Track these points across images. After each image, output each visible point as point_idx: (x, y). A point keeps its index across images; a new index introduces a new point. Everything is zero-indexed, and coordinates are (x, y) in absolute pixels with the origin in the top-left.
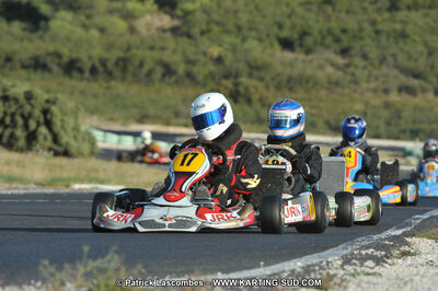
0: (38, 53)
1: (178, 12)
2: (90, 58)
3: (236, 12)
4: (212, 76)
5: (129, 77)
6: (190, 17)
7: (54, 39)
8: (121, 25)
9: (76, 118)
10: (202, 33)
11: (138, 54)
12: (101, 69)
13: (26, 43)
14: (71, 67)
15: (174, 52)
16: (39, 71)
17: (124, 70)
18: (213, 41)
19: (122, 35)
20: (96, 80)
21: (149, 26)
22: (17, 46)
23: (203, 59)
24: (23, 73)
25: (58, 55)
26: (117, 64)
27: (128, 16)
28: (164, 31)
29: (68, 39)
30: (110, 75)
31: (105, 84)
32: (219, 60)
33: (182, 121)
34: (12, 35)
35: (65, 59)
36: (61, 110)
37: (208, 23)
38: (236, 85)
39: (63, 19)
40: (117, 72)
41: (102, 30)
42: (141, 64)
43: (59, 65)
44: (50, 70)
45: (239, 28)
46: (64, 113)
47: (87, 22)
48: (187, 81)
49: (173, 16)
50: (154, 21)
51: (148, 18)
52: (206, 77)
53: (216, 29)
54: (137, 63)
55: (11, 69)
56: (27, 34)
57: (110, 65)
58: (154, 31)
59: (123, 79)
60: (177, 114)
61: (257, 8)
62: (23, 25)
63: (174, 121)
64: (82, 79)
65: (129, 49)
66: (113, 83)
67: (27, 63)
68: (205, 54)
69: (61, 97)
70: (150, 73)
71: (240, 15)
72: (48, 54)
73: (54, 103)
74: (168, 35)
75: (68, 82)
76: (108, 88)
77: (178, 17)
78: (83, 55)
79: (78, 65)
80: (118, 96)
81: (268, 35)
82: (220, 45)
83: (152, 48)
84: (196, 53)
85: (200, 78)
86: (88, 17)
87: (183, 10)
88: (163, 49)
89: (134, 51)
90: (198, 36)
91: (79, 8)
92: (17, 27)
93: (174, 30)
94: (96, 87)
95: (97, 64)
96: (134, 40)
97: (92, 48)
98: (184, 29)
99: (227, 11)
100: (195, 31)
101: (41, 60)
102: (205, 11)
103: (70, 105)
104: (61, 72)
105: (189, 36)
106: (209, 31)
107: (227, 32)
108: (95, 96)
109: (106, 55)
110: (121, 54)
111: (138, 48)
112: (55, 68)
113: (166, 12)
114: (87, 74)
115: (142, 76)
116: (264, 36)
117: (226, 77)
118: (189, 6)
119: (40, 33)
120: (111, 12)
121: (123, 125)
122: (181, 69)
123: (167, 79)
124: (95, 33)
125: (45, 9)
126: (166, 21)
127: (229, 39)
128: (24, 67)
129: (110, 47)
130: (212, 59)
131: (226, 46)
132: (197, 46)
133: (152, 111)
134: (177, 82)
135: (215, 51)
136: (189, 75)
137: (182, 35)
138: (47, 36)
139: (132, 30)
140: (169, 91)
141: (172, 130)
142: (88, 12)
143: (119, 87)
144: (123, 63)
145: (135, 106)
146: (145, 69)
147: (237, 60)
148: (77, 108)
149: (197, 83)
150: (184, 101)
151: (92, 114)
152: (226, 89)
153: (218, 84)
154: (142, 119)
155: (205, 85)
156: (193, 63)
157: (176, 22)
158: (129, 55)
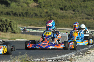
0: (8, 11)
1: (38, 2)
2: (19, 12)
3: (50, 2)
4: (45, 16)
5: (28, 16)
6: (41, 3)
7: (11, 8)
8: (26, 5)
9: (16, 25)
10: (43, 7)
12: (22, 15)
13: (5, 9)
14: (15, 14)
15: (37, 11)
16: (8, 15)
17: (27, 15)
18: (46, 8)
19: (26, 7)
20: (20, 17)
21: (32, 5)
22: (3, 10)
24: (5, 15)
25: (12, 12)
26: (25, 13)
27: (27, 3)
28: (35, 6)
29: (14, 8)
30: (23, 16)
31: (22, 18)
32: (47, 12)
34: (2, 7)
35: (14, 13)
36: (13, 23)
37: (44, 5)
38: (51, 18)
39: (13, 4)
40: (25, 15)
41: (22, 6)
42: (30, 14)
43: (13, 14)
44: (11, 15)
45: (51, 6)
47: (19, 5)
48: (40, 17)
49: (37, 3)
51: (32, 4)
52: (44, 16)
53: (46, 6)
54: (29, 13)
55: (2, 15)
56: (6, 7)
57: (24, 14)
58: (33, 6)
59: (26, 17)
60: (38, 24)
61: (55, 1)
62: (5, 5)
63: (37, 26)
64: (17, 17)
65: (27, 10)
66: (24, 18)
67: (6, 13)
68: (44, 11)
69: (13, 21)
70: (32, 16)
71: (51, 3)
72: (10, 11)
73: (12, 22)
75: (15, 17)
76: (23, 19)
77: (38, 3)
78: (17, 12)
79: (17, 14)
80: (25, 20)
81: (57, 7)
82: (47, 9)
83: (32, 10)
84: (42, 11)
85: (43, 16)
86: (19, 3)
87: (39, 2)
88: (35, 10)
89: (29, 11)
90: (42, 8)
91: (17, 2)
92: (3, 6)
93: (37, 6)
94: (21, 18)
96: (29, 8)
97: (20, 10)
98: (40, 6)
100: (42, 6)
101: (9, 13)
102: (44, 2)
103: (15, 22)
104: (13, 15)
105: (41, 7)
106: (45, 6)
107: (48, 6)
108: (20, 20)
109: (23, 12)
110: (26, 11)
111: (29, 10)
113: (35, 2)
114: (19, 16)
115: (30, 16)
116: (56, 7)
117: (48, 16)
118: (40, 1)
119: (8, 7)
121: (27, 26)
122: (39, 14)
123: (36, 16)
124: (20, 7)
125: (9, 2)
127: (49, 8)
128: (5, 14)
129: (23, 10)
130: (45, 12)
131: (48, 9)
133: (33, 23)
134: (38, 17)
135: (46, 10)
136: (41, 16)
137: (39, 7)
138: (10, 8)
139: (28, 6)
140: (36, 19)
141: (37, 27)
142: (19, 2)
143: (25, 18)
145: (29, 22)
146: (32, 14)
147: (51, 12)
148: (17, 23)
149: (42, 17)
150: (39, 21)
151: (20, 24)
152: (48, 18)
153: (47, 18)
154: (31, 25)
155: (44, 18)
156: (41, 13)
157: (38, 5)
158: (27, 12)
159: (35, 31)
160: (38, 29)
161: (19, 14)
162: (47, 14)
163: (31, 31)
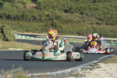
1: (37, 3)
2: (13, 15)
4: (46, 20)
5: (24, 20)
6: (40, 4)
7: (4, 10)
8: (22, 6)
9: (10, 31)
10: (44, 8)
11: (27, 14)
12: (16, 18)
14: (8, 17)
15: (36, 13)
17: (23, 18)
19: (22, 8)
20: (15, 21)
21: (29, 6)
23: (44, 15)
25: (5, 14)
26: (21, 16)
27: (24, 4)
28: (33, 7)
29: (8, 10)
30: (19, 19)
31: (17, 22)
32: (48, 15)
33: (38, 32)
35: (7, 15)
36: (6, 29)
37: (45, 6)
38: (53, 22)
39: (6, 4)
40: (21, 19)
41: (17, 7)
42: (27, 17)
43: (5, 16)
44: (3, 18)
45: (53, 7)
46: (7, 29)
47: (13, 5)
48: (40, 21)
49: (36, 4)
50: (31, 5)
51: (29, 4)
52: (44, 20)
53: (47, 7)
57: (19, 17)
58: (31, 7)
59: (22, 20)
60: (37, 30)
61: (58, 2)
63: (36, 32)
64: (11, 20)
65: (24, 12)
66: (20, 21)
68: (44, 14)
69: (6, 25)
70: (29, 19)
71: (53, 3)
72: (2, 14)
73: (4, 27)
74: (34, 9)
75: (8, 21)
76: (18, 23)
77: (37, 4)
78: (11, 14)
79: (10, 16)
80: (21, 25)
81: (61, 9)
82: (48, 11)
83: (30, 12)
84: (42, 14)
85: (43, 20)
86: (13, 4)
88: (33, 12)
89: (25, 13)
90: (42, 9)
91: (11, 1)
93: (36, 7)
94: (15, 22)
95: (15, 16)
96: (25, 10)
97: (14, 12)
98: (39, 7)
99: (50, 2)
100: (42, 8)
102: (44, 2)
103: (8, 27)
104: (6, 18)
105: (40, 9)
107: (49, 8)
108: (15, 25)
109: (18, 14)
110: (22, 14)
111: (26, 12)
112: (4, 17)
113: (34, 3)
114: (13, 19)
115: (27, 19)
116: (60, 9)
117: (50, 20)
118: (40, 1)
120: (19, 2)
121: (22, 33)
122: (38, 18)
123: (34, 20)
124: (15, 8)
125: (2, 2)
126: (34, 5)
127: (51, 10)
129: (19, 12)
130: (46, 15)
131: (50, 12)
132: (42, 11)
133: (30, 29)
134: (37, 21)
135: (47, 13)
136: (40, 19)
137: (38, 9)
138: (2, 9)
139: (25, 7)
140: (35, 24)
141: (35, 34)
142: (13, 2)
143: (21, 23)
144: (23, 16)
145: (26, 28)
146: (29, 17)
147: (53, 16)
148: (10, 28)
149: (42, 22)
150: (39, 26)
151: (14, 30)
152: (50, 23)
153: (48, 22)
154: (27, 31)
155: (44, 22)
156: (41, 16)
157: (37, 5)
158: (24, 14)
159: (33, 38)
160: (37, 37)
161: (13, 16)
162: (49, 17)
163: (28, 38)
